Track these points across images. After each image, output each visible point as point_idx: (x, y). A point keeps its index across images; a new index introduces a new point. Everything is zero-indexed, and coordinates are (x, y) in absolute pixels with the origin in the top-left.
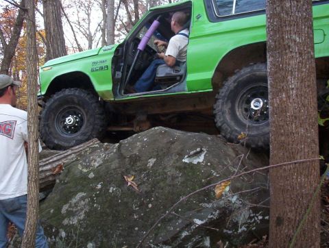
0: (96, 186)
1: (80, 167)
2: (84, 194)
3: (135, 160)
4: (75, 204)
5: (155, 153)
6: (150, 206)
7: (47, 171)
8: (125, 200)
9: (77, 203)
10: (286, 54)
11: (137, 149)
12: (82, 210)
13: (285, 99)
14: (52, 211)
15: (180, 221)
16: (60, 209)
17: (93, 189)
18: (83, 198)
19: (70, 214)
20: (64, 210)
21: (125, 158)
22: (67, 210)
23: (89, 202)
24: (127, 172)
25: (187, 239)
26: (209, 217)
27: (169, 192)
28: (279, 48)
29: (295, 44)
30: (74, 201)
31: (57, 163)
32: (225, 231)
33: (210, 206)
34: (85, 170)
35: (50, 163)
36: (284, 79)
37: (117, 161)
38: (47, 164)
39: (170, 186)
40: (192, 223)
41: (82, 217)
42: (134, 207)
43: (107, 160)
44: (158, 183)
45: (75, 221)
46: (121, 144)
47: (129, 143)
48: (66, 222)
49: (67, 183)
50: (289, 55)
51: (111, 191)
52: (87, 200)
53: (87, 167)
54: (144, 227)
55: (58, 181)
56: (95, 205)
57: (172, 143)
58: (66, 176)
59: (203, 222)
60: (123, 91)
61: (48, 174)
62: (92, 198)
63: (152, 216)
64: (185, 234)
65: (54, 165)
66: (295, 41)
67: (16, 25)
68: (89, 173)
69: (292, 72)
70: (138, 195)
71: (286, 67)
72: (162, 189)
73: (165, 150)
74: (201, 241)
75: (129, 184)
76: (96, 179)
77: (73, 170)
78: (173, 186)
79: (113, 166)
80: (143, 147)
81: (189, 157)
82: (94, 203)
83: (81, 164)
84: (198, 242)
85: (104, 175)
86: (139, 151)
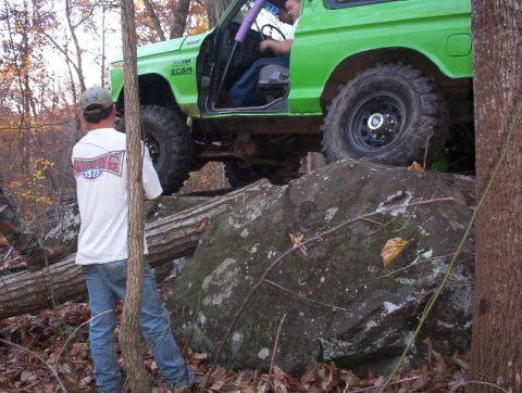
0: (250, 249)
1: (231, 222)
2: (233, 261)
3: (308, 209)
4: (221, 275)
5: (338, 200)
6: (323, 279)
7: (187, 226)
8: (288, 270)
9: (223, 274)
10: (497, 31)
11: (313, 192)
12: (229, 284)
13: (494, 107)
14: (190, 285)
15: (364, 305)
16: (200, 282)
17: (246, 254)
18: (231, 267)
19: (214, 290)
20: (205, 285)
21: (295, 207)
22: (209, 285)
23: (240, 272)
24: (295, 229)
25: (375, 332)
26: (409, 298)
27: (351, 260)
28: (487, 22)
29: (511, 15)
30: (219, 271)
31: (203, 216)
32: (440, 323)
33: (410, 282)
34: (237, 226)
35: (193, 216)
36: (494, 74)
37: (281, 211)
38: (189, 217)
39: (353, 249)
40: (381, 309)
41: (228, 295)
42: (300, 281)
43: (268, 210)
44: (337, 245)
45: (218, 301)
46: (290, 186)
47: (302, 185)
48: (207, 301)
49: (212, 245)
50: (502, 33)
51: (269, 257)
52: (236, 270)
53: (240, 221)
54: (312, 312)
55: (201, 242)
56: (247, 278)
57: (364, 183)
58: (212, 235)
59: (398, 307)
60: (213, 104)
61: (190, 231)
62: (243, 266)
63: (324, 296)
64: (371, 324)
65: (199, 219)
66: (512, 10)
67: (179, 11)
68: (241, 229)
69: (506, 62)
70: (306, 262)
71: (497, 54)
72: (342, 255)
73: (352, 195)
74: (398, 337)
75: (295, 246)
76: (250, 240)
77: (221, 225)
78: (359, 250)
79: (275, 220)
80: (321, 189)
81: (385, 204)
82: (246, 274)
83: (233, 217)
84: (393, 339)
85: (261, 233)
86: (316, 196)
